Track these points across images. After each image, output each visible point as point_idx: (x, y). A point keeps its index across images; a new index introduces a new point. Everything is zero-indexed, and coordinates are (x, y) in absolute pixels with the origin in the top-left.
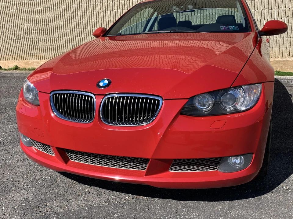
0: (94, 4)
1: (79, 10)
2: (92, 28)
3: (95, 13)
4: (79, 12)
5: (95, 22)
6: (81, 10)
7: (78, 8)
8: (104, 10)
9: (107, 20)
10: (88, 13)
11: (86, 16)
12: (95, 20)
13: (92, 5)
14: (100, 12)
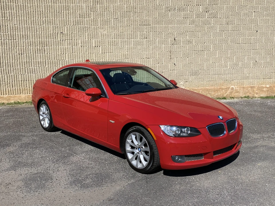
0: (10, 47)
2: (8, 67)
3: (11, 55)
5: (11, 63)
8: (20, 53)
9: (23, 61)
10: (4, 55)
11: (1, 57)
12: (11, 61)
13: (8, 48)
14: (16, 54)
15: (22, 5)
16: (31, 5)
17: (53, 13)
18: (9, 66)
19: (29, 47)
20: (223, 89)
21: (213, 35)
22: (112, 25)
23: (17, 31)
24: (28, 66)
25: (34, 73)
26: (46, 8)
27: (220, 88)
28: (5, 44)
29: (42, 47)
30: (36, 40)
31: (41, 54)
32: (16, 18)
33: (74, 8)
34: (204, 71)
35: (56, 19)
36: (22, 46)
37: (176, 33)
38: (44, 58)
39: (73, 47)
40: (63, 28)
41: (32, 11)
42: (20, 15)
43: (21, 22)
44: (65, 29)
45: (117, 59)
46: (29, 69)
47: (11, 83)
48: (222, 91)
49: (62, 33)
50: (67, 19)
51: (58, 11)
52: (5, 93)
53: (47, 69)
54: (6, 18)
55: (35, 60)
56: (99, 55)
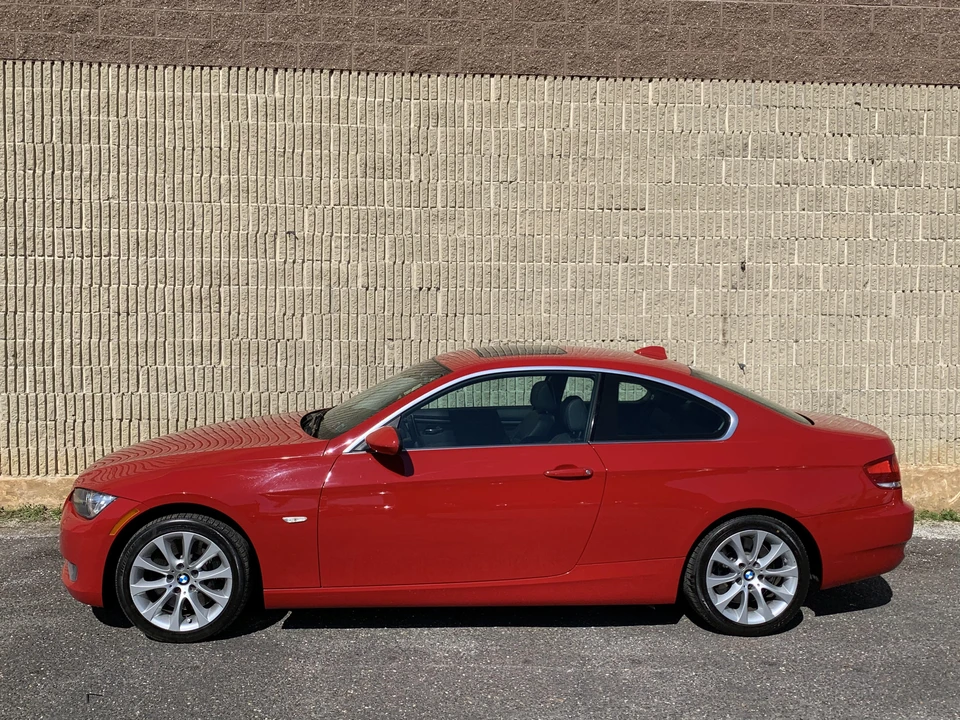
0: (85, 285)
1: (20, 304)
2: (72, 364)
3: (85, 316)
4: (20, 309)
5: (85, 346)
6: (30, 303)
7: (20, 294)
8: (123, 308)
9: (133, 341)
10: (57, 314)
11: (48, 324)
12: (85, 340)
13: (76, 290)
14: (105, 314)
15: (142, 121)
16: (178, 122)
17: (261, 157)
18: (76, 360)
19: (159, 285)
20: (941, 475)
21: (897, 253)
22: (492, 205)
23: (114, 221)
24: (150, 361)
25: (171, 388)
26: (235, 137)
27: (930, 473)
28: (67, 271)
29: (211, 287)
30: (188, 258)
31: (206, 315)
32: (114, 174)
33: (344, 139)
34: (864, 399)
35: (270, 178)
36: (133, 280)
37: (747, 242)
38: (216, 331)
39: (335, 288)
40: (299, 214)
41: (179, 148)
42: (132, 162)
43: (132, 188)
44: (306, 217)
45: (505, 341)
46: (153, 373)
47: (79, 428)
48: (940, 486)
49: (294, 233)
50: (316, 179)
51: (280, 150)
52: (51, 467)
53: (226, 374)
54: (76, 173)
55: (179, 340)
56: (433, 324)
